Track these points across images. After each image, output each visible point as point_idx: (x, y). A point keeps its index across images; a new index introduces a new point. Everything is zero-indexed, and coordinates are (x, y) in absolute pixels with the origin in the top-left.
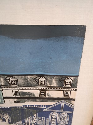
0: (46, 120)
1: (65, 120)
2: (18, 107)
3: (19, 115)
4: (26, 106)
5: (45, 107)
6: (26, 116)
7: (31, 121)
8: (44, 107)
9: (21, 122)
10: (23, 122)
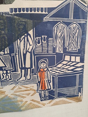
0: (48, 42)
1: (76, 40)
2: (3, 13)
3: (3, 32)
4: (16, 10)
5: (47, 13)
6: (17, 35)
7: (24, 47)
8: (44, 13)
9: (7, 51)
10: (12, 51)
